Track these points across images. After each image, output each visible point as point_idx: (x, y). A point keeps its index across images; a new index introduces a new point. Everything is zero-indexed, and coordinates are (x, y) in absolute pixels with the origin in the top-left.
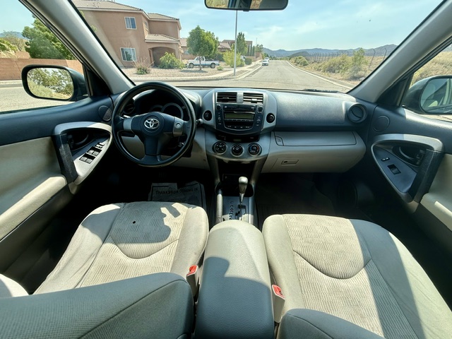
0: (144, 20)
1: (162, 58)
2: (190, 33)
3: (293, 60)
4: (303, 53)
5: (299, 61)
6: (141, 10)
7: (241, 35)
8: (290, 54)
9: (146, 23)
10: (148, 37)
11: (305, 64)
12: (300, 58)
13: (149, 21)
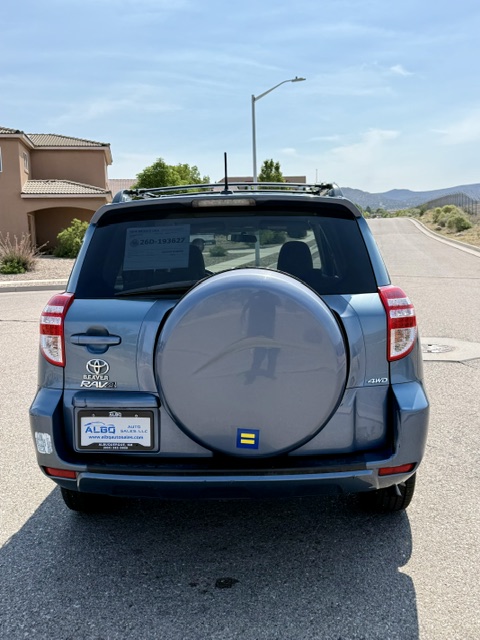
0: (22, 151)
1: (64, 234)
2: (140, 176)
3: (429, 215)
4: (456, 197)
5: (446, 217)
6: (17, 132)
7: (268, 166)
8: (423, 201)
9: (24, 157)
10: (30, 187)
11: (461, 227)
12: (447, 210)
13: (33, 152)
